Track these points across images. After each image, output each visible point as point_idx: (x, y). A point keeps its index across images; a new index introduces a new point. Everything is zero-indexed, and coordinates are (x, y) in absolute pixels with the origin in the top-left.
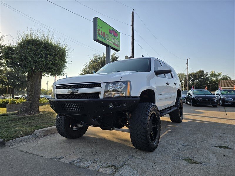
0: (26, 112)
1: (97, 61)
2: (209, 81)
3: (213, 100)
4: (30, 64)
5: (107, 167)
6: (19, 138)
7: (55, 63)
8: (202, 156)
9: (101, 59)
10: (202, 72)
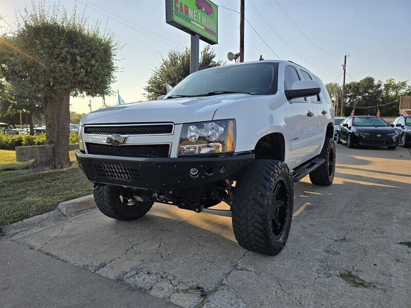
0: (46, 164)
1: (175, 63)
2: (382, 98)
3: (390, 138)
4: (45, 75)
5: (186, 291)
6: (29, 219)
7: (91, 72)
8: (375, 267)
9: (183, 59)
10: (370, 80)
